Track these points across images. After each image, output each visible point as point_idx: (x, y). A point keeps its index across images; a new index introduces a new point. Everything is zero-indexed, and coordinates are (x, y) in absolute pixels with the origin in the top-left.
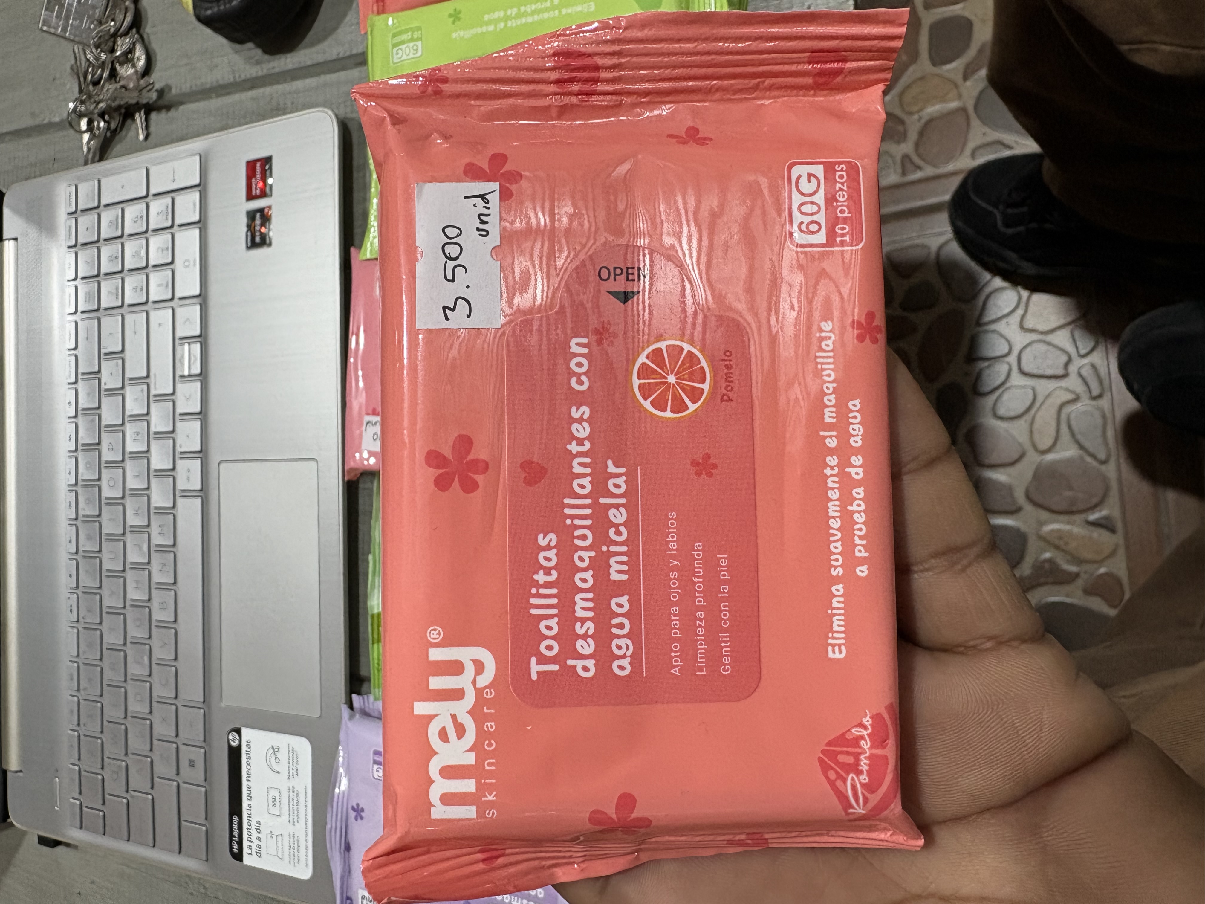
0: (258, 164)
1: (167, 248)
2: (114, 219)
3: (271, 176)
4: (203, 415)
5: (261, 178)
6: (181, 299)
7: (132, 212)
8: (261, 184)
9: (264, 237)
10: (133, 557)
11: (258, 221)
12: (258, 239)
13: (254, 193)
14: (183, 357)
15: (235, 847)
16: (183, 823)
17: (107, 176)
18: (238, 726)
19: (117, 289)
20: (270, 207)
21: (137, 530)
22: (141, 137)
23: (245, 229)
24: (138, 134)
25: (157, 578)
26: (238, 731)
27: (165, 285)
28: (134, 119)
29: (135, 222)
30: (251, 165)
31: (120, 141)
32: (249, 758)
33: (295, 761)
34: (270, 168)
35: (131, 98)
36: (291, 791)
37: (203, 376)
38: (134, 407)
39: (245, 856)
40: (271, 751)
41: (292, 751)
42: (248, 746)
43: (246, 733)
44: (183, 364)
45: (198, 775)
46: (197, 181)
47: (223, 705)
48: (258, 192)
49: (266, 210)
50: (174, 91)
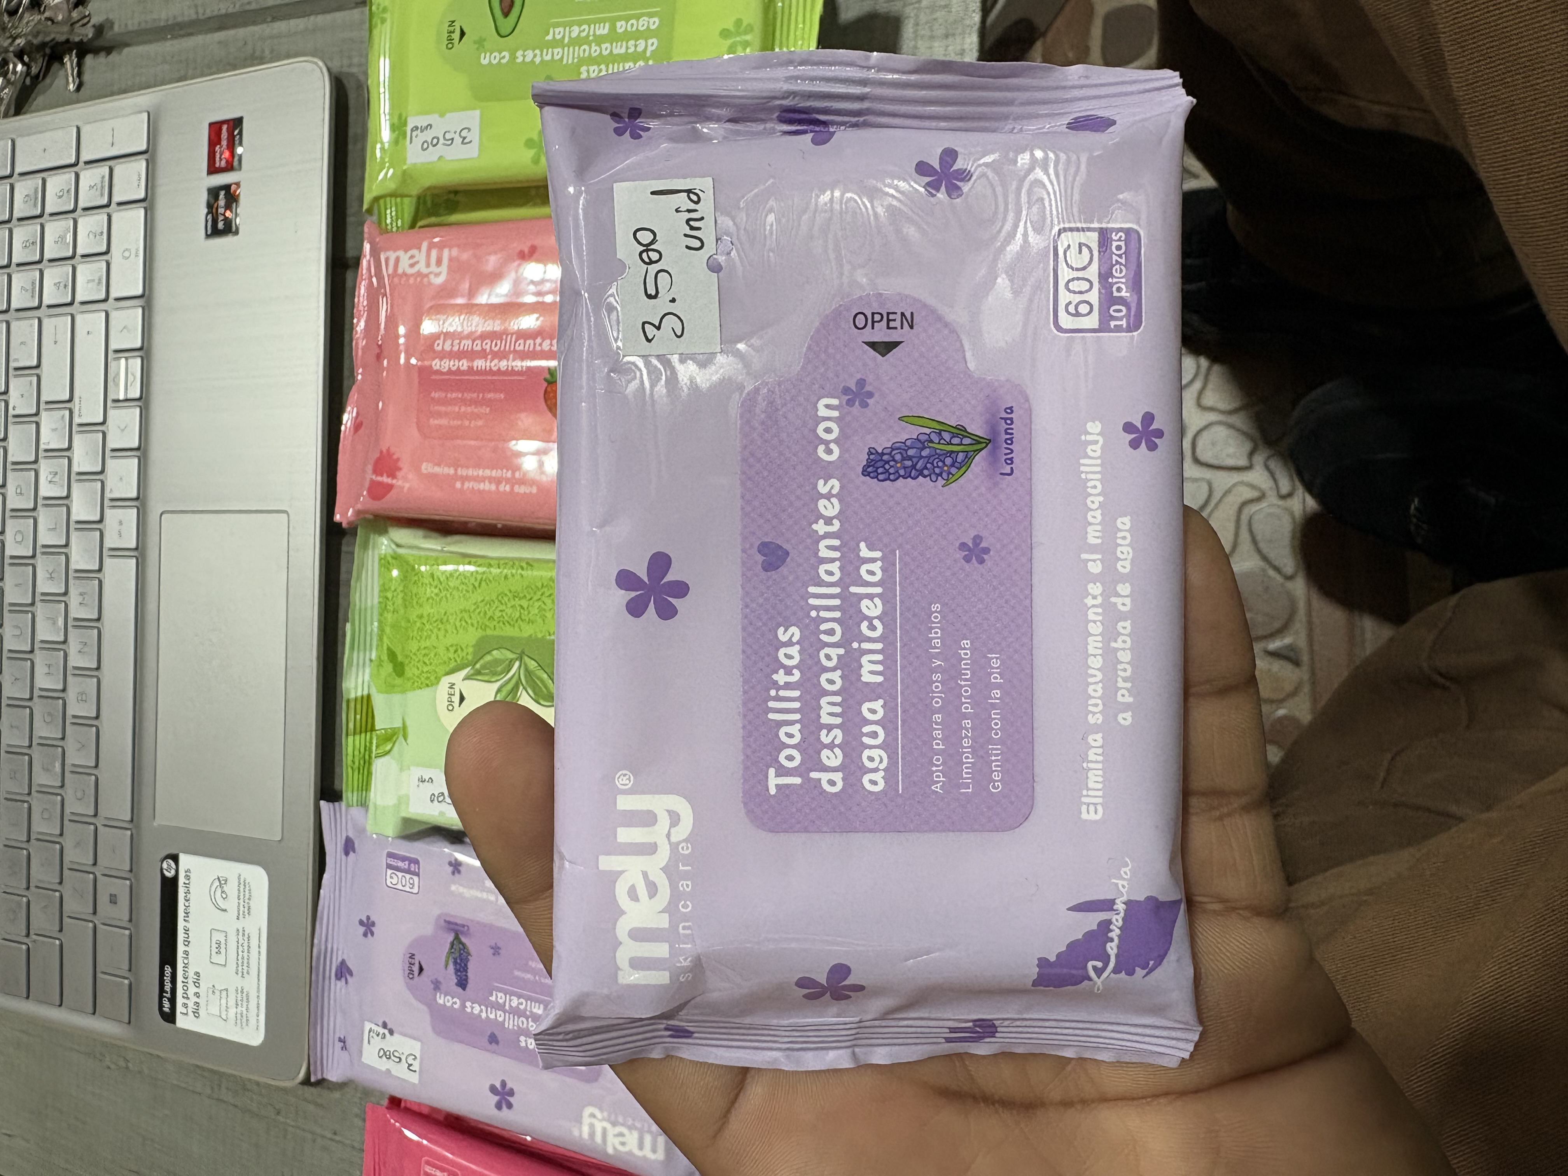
0: (225, 127)
1: (102, 233)
2: (32, 192)
3: (241, 144)
4: (142, 451)
5: (228, 145)
6: (118, 299)
7: (57, 183)
8: (227, 154)
9: (228, 223)
10: (44, 633)
11: (222, 202)
12: (221, 225)
13: (217, 165)
14: (118, 374)
15: (167, 1005)
16: (99, 975)
17: (22, 136)
18: (174, 852)
19: (33, 283)
20: (238, 184)
21: (49, 598)
22: (71, 87)
23: (206, 211)
24: (68, 83)
25: (75, 660)
26: (175, 858)
27: (97, 281)
28: (62, 64)
29: (60, 197)
30: (215, 128)
31: (44, 92)
32: (188, 892)
33: (247, 896)
34: (240, 133)
35: (60, 35)
36: (241, 934)
37: (144, 401)
38: (51, 438)
39: (179, 1016)
40: (217, 883)
41: (243, 884)
42: (188, 877)
43: (185, 860)
44: (117, 385)
45: (122, 912)
46: (144, 147)
47: (155, 824)
48: (223, 164)
49: (233, 187)
50: (116, 28)
